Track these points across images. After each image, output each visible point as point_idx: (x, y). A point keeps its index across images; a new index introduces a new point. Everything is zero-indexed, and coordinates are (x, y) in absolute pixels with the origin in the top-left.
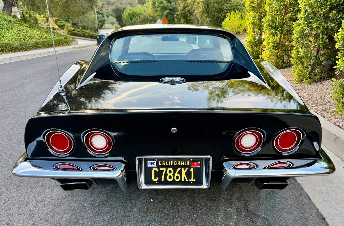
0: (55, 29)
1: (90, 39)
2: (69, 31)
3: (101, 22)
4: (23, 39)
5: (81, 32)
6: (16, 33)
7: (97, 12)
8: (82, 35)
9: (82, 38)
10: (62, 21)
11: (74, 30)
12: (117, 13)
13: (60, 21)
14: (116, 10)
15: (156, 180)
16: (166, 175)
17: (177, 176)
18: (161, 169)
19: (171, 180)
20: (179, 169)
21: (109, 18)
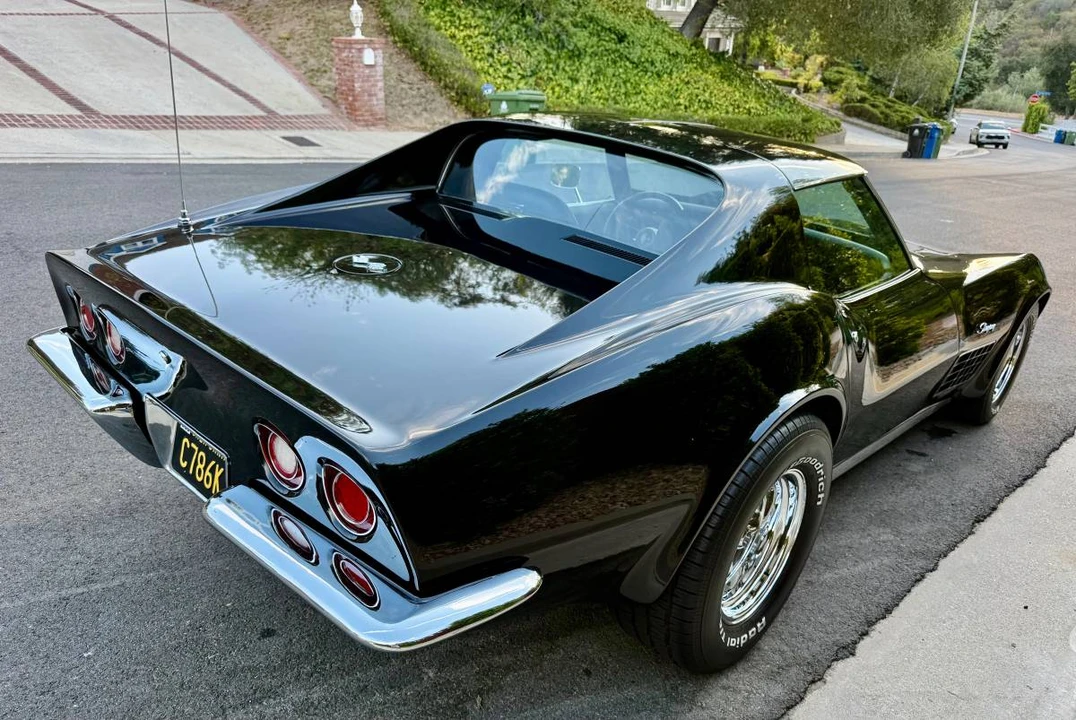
0: (811, 89)
1: (899, 134)
2: (847, 101)
3: (971, 85)
4: (682, 107)
5: (883, 108)
6: (675, 88)
7: (969, 49)
8: (878, 118)
9: (875, 127)
10: (841, 69)
11: (863, 100)
12: (1057, 57)
13: (836, 69)
14: (1060, 50)
15: (184, 465)
16: (196, 464)
17: (208, 477)
18: (193, 445)
19: (199, 479)
20: (213, 463)
21: (1027, 75)
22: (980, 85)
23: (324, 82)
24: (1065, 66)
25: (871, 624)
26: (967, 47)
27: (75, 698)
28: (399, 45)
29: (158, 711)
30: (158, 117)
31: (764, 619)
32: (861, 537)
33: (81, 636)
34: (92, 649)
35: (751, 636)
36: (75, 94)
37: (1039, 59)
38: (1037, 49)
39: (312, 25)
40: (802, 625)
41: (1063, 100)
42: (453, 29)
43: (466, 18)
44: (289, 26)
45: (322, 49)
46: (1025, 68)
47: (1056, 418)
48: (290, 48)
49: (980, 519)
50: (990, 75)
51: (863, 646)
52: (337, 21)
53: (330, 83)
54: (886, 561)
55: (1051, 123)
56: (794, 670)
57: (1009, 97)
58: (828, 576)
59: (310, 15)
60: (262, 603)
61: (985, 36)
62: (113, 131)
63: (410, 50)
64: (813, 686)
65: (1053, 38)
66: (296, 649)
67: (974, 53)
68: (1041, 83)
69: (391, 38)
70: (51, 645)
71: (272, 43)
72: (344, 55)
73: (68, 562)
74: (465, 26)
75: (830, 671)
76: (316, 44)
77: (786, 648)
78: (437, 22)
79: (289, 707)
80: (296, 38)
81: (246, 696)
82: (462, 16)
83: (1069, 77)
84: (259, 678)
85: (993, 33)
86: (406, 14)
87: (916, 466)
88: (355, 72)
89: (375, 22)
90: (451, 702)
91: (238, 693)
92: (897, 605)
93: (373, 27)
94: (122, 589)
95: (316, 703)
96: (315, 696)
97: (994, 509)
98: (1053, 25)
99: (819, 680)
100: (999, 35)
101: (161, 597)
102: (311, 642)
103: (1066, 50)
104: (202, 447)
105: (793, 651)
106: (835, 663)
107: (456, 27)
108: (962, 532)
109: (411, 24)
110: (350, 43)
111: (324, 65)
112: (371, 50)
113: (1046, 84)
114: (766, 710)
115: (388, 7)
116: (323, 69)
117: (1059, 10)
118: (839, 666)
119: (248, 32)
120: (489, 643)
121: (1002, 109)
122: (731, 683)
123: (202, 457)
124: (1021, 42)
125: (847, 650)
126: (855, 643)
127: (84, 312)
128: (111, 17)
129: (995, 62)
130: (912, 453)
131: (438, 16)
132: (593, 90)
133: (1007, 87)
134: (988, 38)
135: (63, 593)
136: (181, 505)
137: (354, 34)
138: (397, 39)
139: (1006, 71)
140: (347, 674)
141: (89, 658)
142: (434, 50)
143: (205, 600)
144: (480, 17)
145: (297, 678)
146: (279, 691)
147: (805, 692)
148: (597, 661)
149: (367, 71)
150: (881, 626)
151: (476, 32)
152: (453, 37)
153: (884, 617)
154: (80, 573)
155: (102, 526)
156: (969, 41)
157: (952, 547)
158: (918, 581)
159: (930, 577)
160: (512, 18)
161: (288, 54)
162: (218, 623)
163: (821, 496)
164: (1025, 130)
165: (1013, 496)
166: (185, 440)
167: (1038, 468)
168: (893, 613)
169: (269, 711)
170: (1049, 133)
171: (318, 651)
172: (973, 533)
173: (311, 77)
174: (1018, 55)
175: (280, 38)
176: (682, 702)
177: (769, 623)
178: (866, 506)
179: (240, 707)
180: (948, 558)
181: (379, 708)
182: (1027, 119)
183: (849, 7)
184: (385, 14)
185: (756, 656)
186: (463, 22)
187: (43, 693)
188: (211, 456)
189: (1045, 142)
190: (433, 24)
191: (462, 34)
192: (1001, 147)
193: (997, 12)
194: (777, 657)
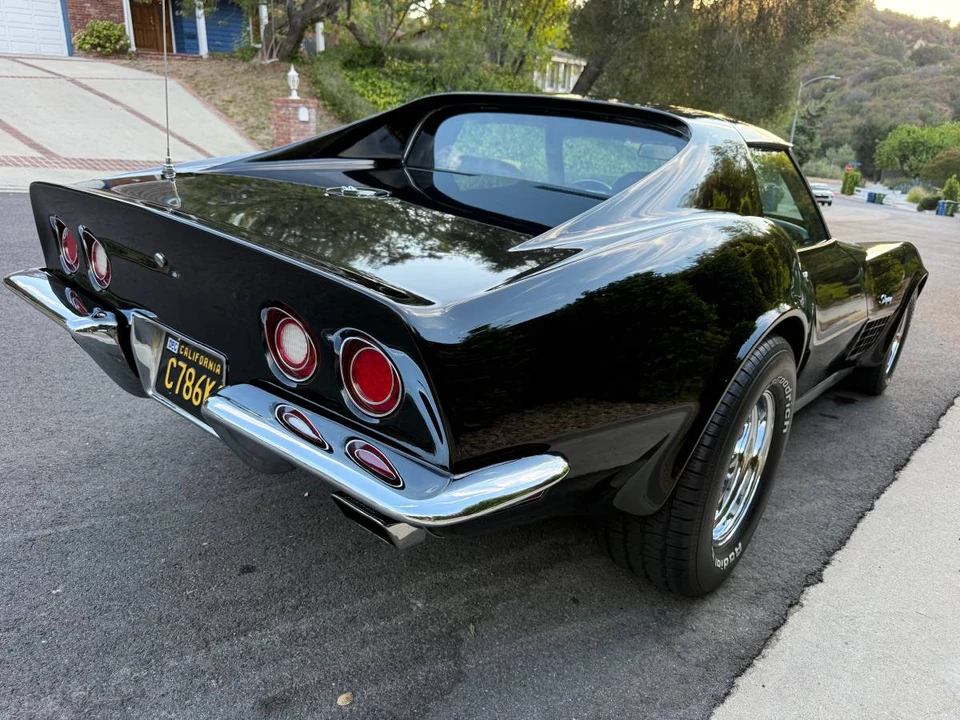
7: (796, 127)
12: (864, 134)
14: (866, 130)
15: (169, 386)
16: (184, 381)
17: (197, 393)
18: (181, 364)
19: (187, 397)
20: (204, 377)
21: (841, 150)
22: (807, 155)
23: (262, 137)
24: (870, 142)
25: (830, 554)
26: (794, 125)
27: (44, 634)
28: (329, 108)
29: (135, 644)
30: (114, 161)
31: (740, 544)
32: (801, 482)
33: (49, 574)
34: (61, 587)
35: (732, 560)
36: (37, 141)
37: (849, 138)
38: (848, 130)
39: (252, 91)
40: (768, 556)
41: (871, 169)
42: (375, 97)
43: (386, 88)
44: (231, 92)
45: (261, 110)
46: (838, 145)
47: (937, 391)
48: (232, 109)
49: (899, 468)
50: (814, 147)
51: (827, 572)
52: (272, 88)
53: (268, 137)
54: (828, 502)
55: (863, 186)
56: (771, 595)
57: (828, 167)
58: (779, 514)
59: (250, 84)
60: (240, 542)
61: (808, 117)
62: (73, 170)
63: (339, 112)
64: (792, 610)
65: (858, 121)
66: (278, 583)
67: (800, 130)
68: (853, 157)
69: (321, 103)
70: (17, 583)
71: (216, 105)
72: (282, 112)
73: (34, 507)
74: (385, 94)
75: (804, 596)
76: (256, 106)
77: (758, 576)
78: (361, 90)
79: (276, 638)
80: (238, 101)
81: (229, 629)
82: (382, 86)
83: (874, 151)
84: (242, 611)
85: (814, 114)
86: (334, 82)
87: (832, 426)
88: (292, 126)
89: (306, 89)
90: (444, 630)
91: (220, 626)
92: (849, 538)
93: (306, 93)
94: (92, 530)
95: (304, 634)
96: (303, 627)
97: (908, 460)
98: (858, 112)
99: (796, 604)
100: (819, 116)
101: (133, 538)
102: (293, 577)
103: (870, 130)
104: (190, 364)
105: (766, 578)
106: (807, 588)
107: (378, 96)
108: (886, 478)
109: (339, 91)
110: (287, 102)
111: (263, 123)
112: (306, 109)
113: (857, 157)
114: (754, 631)
115: (319, 77)
116: (262, 126)
117: (861, 100)
118: (812, 591)
119: (195, 96)
120: (473, 576)
121: (824, 176)
122: (714, 608)
123: (191, 374)
124: (834, 125)
125: (816, 577)
126: (821, 570)
127: (66, 245)
128: (73, 81)
129: (818, 137)
130: (825, 416)
131: (362, 86)
132: (494, 150)
133: (825, 160)
134: (811, 119)
135: (29, 534)
136: (150, 457)
137: (290, 94)
138: (327, 103)
139: (825, 147)
140: (334, 606)
141: (57, 595)
142: (358, 111)
143: (179, 540)
144: (397, 88)
145: (283, 610)
146: (264, 623)
147: (786, 614)
148: (583, 591)
149: (302, 126)
150: (838, 556)
151: (395, 100)
152: (375, 103)
153: (840, 549)
154: (47, 517)
155: (69, 475)
156: (796, 121)
157: (882, 491)
158: (861, 518)
159: (870, 516)
160: (425, 90)
161: (231, 114)
162: (195, 561)
163: (787, 423)
164: (843, 192)
165: (920, 449)
166: (173, 360)
167: (934, 429)
168: (847, 545)
169: (256, 643)
170: (862, 194)
171: (301, 585)
172: (896, 479)
173: (251, 133)
174: (832, 135)
175: (223, 101)
176: (672, 625)
177: (744, 548)
178: (798, 458)
179: (225, 640)
180: (881, 499)
181: (370, 638)
182: (844, 184)
183: (702, 87)
184: (317, 83)
185: (732, 583)
186: (384, 91)
187: (8, 630)
188: (201, 370)
189: (859, 202)
190: (358, 92)
191: (383, 101)
192: (826, 204)
193: (813, 101)
194: (752, 584)
